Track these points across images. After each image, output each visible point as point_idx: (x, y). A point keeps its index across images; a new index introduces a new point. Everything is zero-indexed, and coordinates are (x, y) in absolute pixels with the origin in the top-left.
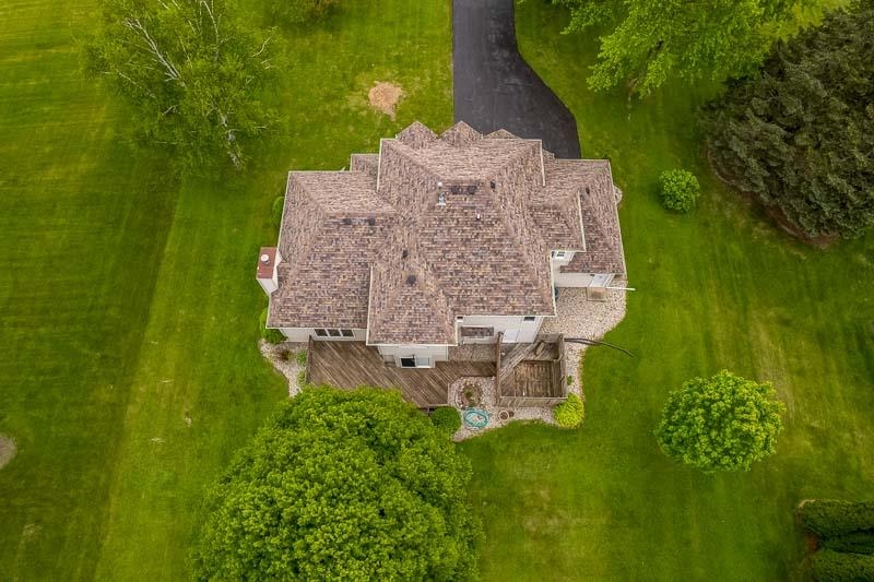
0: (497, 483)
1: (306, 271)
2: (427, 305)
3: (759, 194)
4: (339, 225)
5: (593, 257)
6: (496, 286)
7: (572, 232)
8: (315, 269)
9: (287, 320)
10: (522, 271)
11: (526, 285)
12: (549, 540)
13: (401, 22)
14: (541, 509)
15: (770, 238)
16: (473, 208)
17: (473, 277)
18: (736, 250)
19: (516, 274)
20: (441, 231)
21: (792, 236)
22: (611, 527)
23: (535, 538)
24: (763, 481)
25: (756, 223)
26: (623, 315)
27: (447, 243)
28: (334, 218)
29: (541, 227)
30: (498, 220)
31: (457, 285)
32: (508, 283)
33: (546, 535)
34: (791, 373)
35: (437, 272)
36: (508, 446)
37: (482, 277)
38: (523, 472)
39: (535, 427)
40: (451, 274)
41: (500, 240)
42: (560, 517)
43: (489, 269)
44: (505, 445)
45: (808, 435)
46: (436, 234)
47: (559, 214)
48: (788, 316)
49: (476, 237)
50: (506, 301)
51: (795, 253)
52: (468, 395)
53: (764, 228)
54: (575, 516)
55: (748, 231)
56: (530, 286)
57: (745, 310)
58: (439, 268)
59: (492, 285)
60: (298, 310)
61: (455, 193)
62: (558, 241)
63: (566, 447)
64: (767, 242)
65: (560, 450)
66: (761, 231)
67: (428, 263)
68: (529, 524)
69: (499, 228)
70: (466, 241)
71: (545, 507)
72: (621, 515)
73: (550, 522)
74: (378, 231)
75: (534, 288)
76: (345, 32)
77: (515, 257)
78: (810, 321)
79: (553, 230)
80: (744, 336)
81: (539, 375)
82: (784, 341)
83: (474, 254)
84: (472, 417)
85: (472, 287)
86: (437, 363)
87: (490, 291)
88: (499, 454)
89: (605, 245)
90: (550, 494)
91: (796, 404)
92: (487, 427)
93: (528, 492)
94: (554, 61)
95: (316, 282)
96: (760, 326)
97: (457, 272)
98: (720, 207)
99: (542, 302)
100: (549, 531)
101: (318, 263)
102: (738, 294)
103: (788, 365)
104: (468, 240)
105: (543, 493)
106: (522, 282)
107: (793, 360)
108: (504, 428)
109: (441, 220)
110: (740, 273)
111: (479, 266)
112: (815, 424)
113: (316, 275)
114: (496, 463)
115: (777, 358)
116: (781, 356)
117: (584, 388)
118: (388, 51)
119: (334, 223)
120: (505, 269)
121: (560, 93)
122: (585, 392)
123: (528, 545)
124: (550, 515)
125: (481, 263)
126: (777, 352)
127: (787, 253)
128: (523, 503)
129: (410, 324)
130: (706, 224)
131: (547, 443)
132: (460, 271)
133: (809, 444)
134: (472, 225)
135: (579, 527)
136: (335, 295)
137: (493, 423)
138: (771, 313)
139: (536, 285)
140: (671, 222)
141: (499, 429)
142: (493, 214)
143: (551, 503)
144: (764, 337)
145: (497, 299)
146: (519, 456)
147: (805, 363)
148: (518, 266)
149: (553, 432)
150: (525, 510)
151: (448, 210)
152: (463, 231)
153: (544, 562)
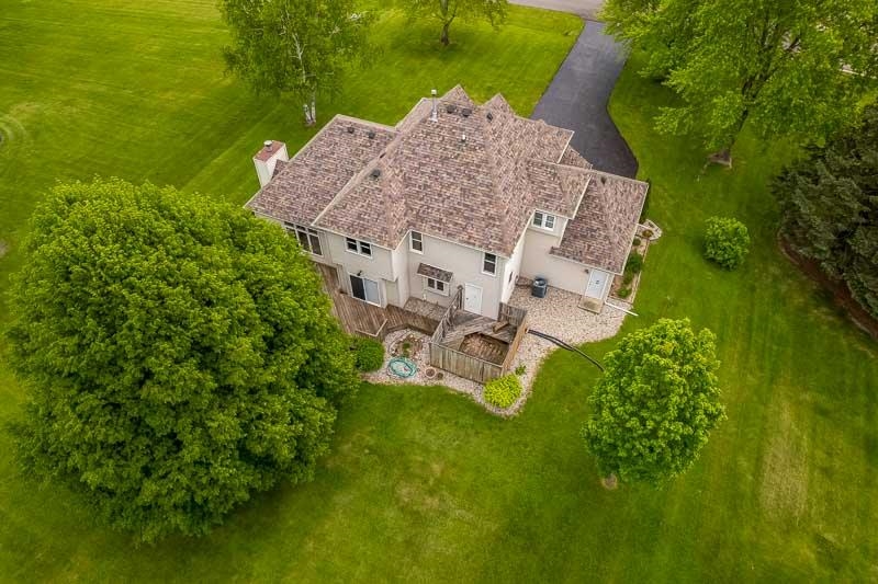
0: (390, 436)
1: (298, 166)
2: (381, 203)
3: (820, 261)
4: (343, 132)
5: (589, 246)
6: (458, 211)
7: (565, 196)
8: (307, 165)
9: (264, 206)
10: (490, 203)
11: (490, 218)
12: (417, 518)
13: (507, 66)
14: (426, 482)
15: (832, 326)
16: (462, 130)
17: (440, 195)
18: (781, 323)
19: (484, 204)
20: (425, 145)
21: (862, 331)
22: (499, 538)
23: (402, 509)
24: (729, 574)
25: (817, 307)
26: (613, 334)
27: (425, 157)
28: (341, 124)
29: (533, 182)
30: (482, 146)
31: (421, 199)
32: (472, 210)
33: (417, 512)
34: (813, 467)
35: (407, 181)
36: (422, 406)
37: (449, 198)
38: (425, 436)
39: (462, 400)
40: (420, 187)
41: (477, 166)
42: (442, 500)
43: (458, 191)
44: (419, 404)
45: (814, 547)
46: (418, 145)
47: (555, 174)
48: (829, 406)
49: (456, 158)
50: (464, 229)
51: (861, 348)
52: (407, 346)
53: (827, 314)
54: (461, 507)
55: (804, 310)
56: (494, 219)
57: (772, 380)
58: (410, 178)
59: (455, 209)
60: (277, 199)
61: (449, 112)
62: (546, 201)
63: (487, 432)
64: (825, 328)
65: (477, 433)
66: (820, 314)
67: (401, 171)
68: (403, 491)
69: (481, 154)
70: (444, 160)
71: (431, 482)
72: (519, 530)
73: (429, 500)
74: (374, 145)
75: (498, 223)
76: (454, 63)
77: (487, 187)
78: (860, 421)
79: (545, 189)
80: (762, 408)
81: (491, 354)
82: (814, 430)
83: (448, 174)
84: (399, 367)
85: (435, 206)
86: (389, 306)
87: (451, 214)
88: (408, 410)
89: (606, 237)
90: (442, 472)
91: (809, 502)
92: (408, 380)
93: (420, 459)
94: (638, 122)
95: (302, 177)
96: (785, 404)
97: (426, 186)
98: (775, 278)
99: (501, 240)
100: (422, 509)
101: (311, 161)
102: (767, 365)
103: (813, 457)
104: (447, 158)
105: (436, 467)
106: (487, 214)
107: (820, 454)
108: (427, 389)
109: (428, 134)
110: (778, 345)
111: (449, 186)
112: (829, 537)
113: (305, 171)
114: (400, 418)
115: (798, 446)
116: (805, 444)
117: (535, 386)
118: (485, 82)
119: (339, 129)
120: (474, 195)
121: (633, 145)
122: (534, 389)
123: (391, 514)
124: (431, 493)
125: (452, 184)
126: (799, 438)
127: (850, 345)
128: (408, 468)
129: (359, 217)
130: (753, 289)
131: (467, 419)
132: (430, 187)
133: (813, 556)
134: (455, 145)
135: (460, 520)
136: (314, 194)
137: (417, 379)
138: (807, 397)
139: (500, 221)
140: (710, 274)
141: (420, 387)
142: (480, 140)
143: (439, 481)
144: (787, 417)
145: (456, 224)
146: (429, 420)
147: (837, 464)
148: (488, 196)
149: (479, 411)
150: (407, 475)
151: (438, 127)
152: (446, 149)
153: (400, 539)
